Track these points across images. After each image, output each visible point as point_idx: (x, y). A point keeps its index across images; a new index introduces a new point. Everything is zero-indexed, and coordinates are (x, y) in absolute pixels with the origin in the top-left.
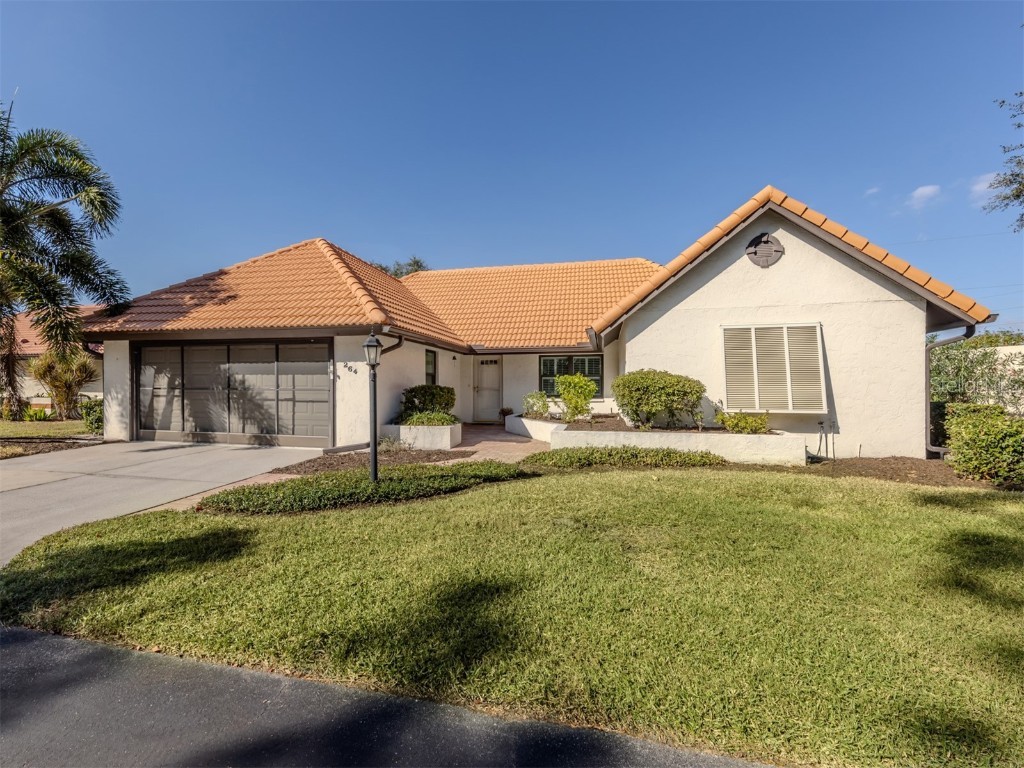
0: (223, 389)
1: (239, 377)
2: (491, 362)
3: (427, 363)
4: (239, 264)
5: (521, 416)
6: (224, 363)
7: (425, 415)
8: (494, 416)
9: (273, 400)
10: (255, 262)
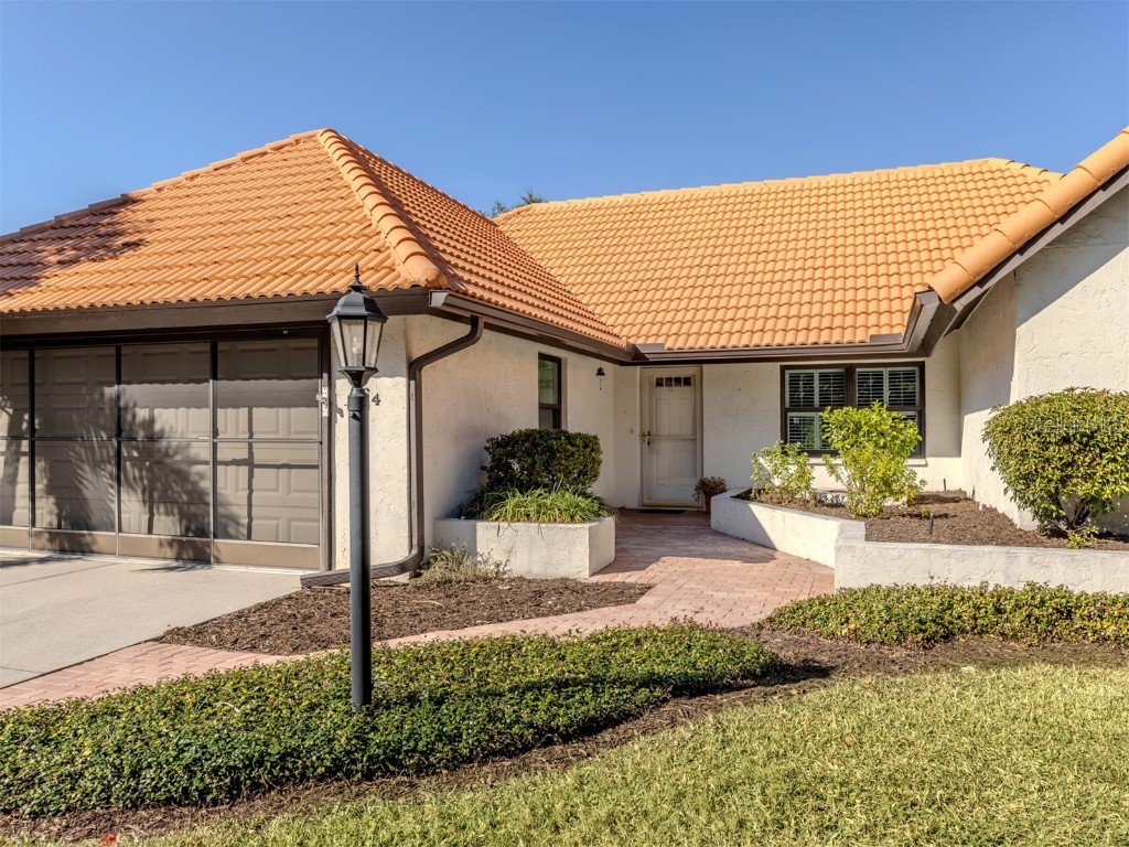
0: (109, 439)
1: (142, 414)
2: (678, 380)
3: (542, 384)
4: (159, 184)
5: (745, 496)
6: (110, 384)
7: (530, 500)
8: (686, 494)
9: (207, 463)
10: (192, 178)
